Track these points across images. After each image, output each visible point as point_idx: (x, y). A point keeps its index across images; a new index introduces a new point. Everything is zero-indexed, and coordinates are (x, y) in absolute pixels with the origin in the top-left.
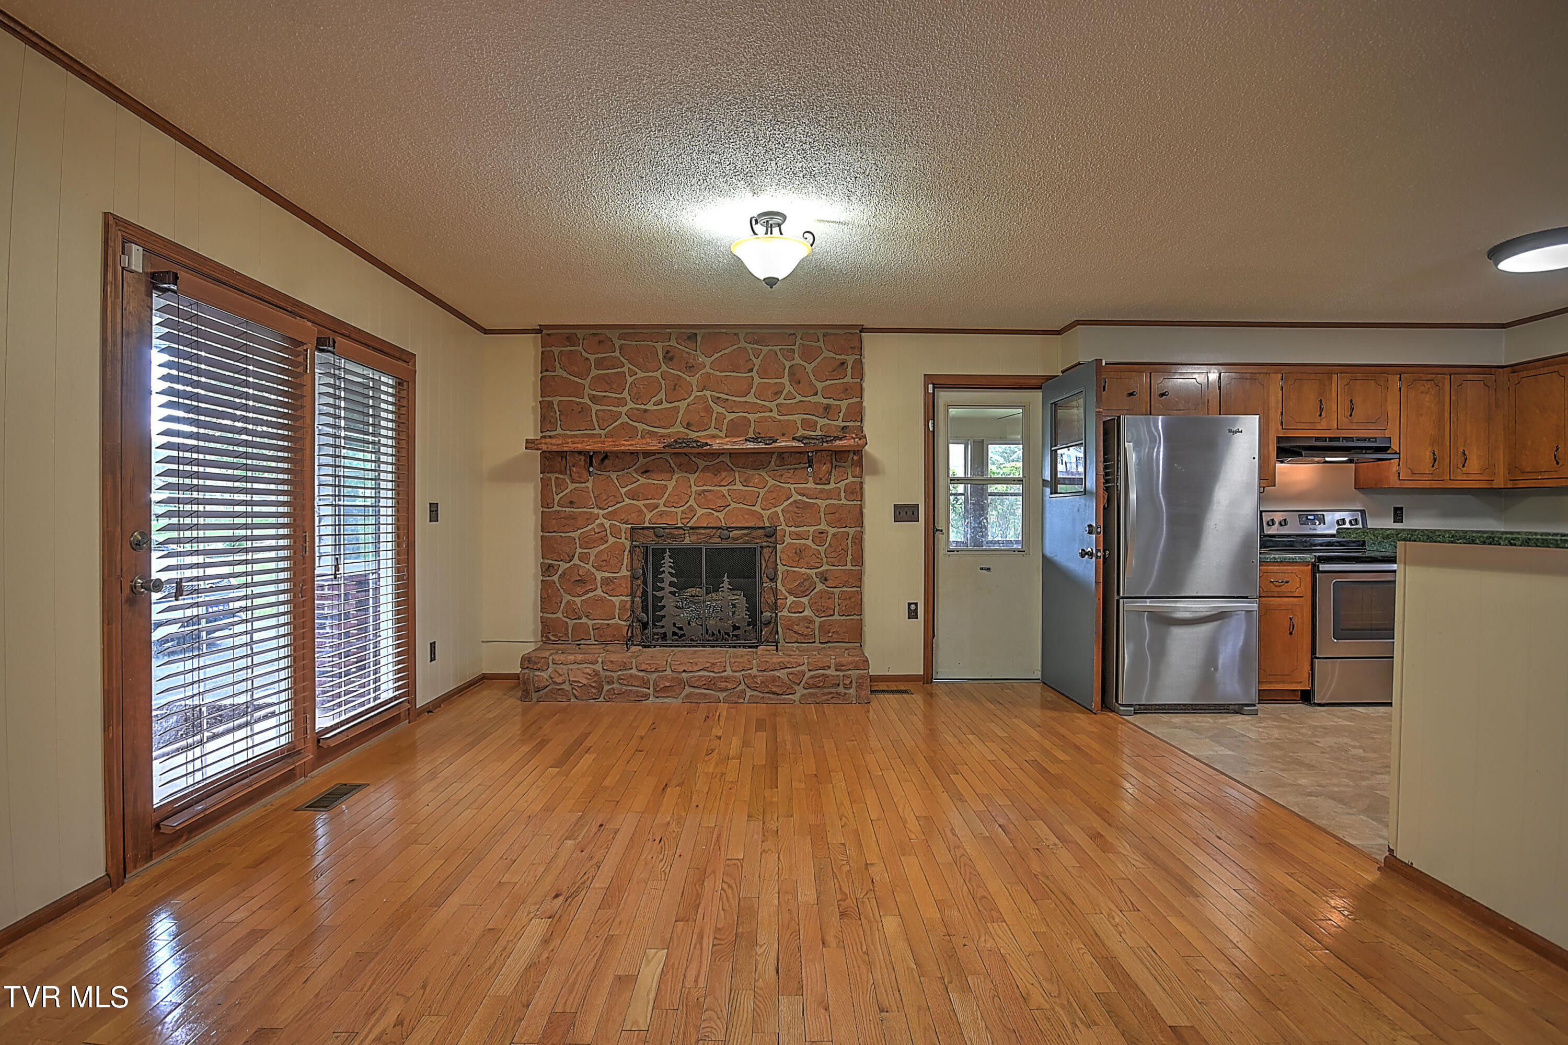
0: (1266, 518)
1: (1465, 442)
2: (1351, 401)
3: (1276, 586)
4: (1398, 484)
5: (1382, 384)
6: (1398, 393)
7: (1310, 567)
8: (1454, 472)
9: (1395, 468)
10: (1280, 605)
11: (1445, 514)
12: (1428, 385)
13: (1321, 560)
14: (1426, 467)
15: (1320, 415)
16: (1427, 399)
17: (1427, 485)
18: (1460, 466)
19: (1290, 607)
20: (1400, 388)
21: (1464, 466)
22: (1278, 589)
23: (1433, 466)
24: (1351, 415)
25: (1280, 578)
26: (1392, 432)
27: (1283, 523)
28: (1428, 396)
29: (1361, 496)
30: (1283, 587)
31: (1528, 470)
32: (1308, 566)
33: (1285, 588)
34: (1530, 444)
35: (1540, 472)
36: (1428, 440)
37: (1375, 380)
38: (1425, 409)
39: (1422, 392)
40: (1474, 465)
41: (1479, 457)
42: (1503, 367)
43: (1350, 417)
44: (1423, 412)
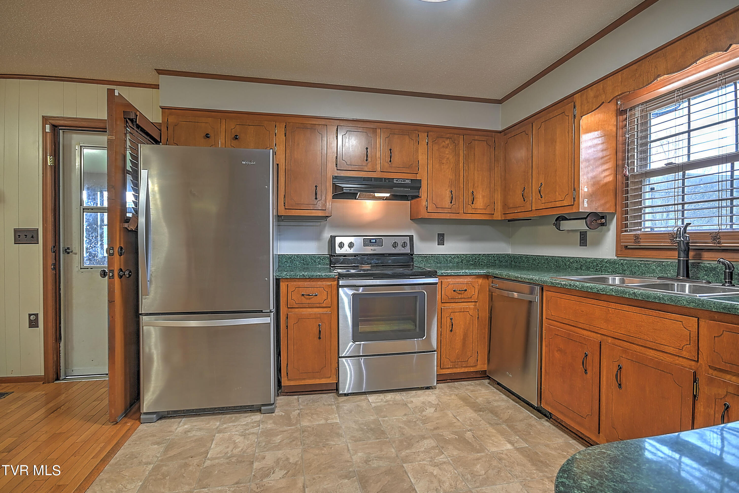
1: (474, 185)
2: (390, 150)
3: (307, 299)
4: (426, 216)
5: (415, 139)
6: (426, 146)
8: (466, 207)
9: (424, 203)
10: (310, 314)
11: (473, 239)
12: (447, 142)
13: (341, 276)
14: (446, 203)
15: (367, 160)
16: (447, 152)
17: (448, 216)
18: (470, 203)
19: (319, 316)
20: (428, 143)
21: (473, 203)
22: (308, 301)
23: (451, 203)
24: (390, 161)
25: (309, 291)
26: (421, 176)
27: (351, 245)
28: (447, 150)
29: (415, 225)
30: (313, 299)
31: (511, 206)
32: (335, 281)
33: (314, 300)
34: (511, 187)
35: (517, 207)
36: (448, 183)
37: (408, 135)
38: (445, 159)
39: (443, 147)
40: (480, 202)
41: (483, 197)
42: (500, 132)
43: (390, 163)
44: (444, 161)
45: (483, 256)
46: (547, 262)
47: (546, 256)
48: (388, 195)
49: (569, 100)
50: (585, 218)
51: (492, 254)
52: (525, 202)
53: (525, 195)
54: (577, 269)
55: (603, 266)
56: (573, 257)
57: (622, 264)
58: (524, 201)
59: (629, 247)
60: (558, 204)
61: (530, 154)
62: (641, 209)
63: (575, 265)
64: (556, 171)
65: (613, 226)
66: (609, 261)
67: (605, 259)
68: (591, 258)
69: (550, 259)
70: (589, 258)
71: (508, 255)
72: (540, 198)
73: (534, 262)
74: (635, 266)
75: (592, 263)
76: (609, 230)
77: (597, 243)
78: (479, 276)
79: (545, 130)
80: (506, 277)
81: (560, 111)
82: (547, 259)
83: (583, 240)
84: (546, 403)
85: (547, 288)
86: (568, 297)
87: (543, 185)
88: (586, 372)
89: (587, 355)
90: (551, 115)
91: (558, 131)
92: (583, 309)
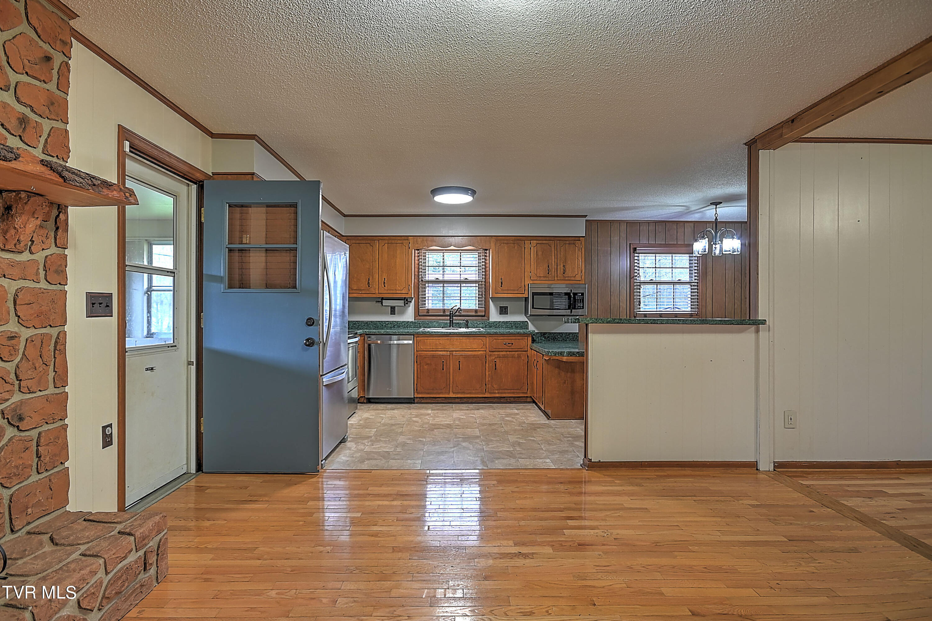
31: (355, 288)
34: (356, 276)
35: (361, 290)
46: (367, 325)
47: (365, 321)
49: (406, 238)
50: (402, 300)
52: (369, 288)
53: (370, 283)
54: (391, 327)
55: (408, 325)
56: (387, 321)
57: (419, 323)
58: (369, 286)
59: (420, 315)
60: (398, 292)
61: (374, 259)
62: (425, 298)
63: (390, 325)
64: (396, 273)
65: (412, 304)
66: (412, 322)
67: (409, 321)
68: (400, 321)
72: (383, 287)
75: (401, 324)
76: (409, 306)
77: (402, 312)
78: (360, 335)
79: (387, 248)
80: (385, 333)
81: (399, 242)
82: (367, 323)
83: (393, 311)
84: (418, 393)
85: (417, 336)
86: (432, 338)
87: (386, 280)
88: (443, 369)
89: (443, 362)
90: (393, 241)
91: (398, 252)
92: (441, 342)
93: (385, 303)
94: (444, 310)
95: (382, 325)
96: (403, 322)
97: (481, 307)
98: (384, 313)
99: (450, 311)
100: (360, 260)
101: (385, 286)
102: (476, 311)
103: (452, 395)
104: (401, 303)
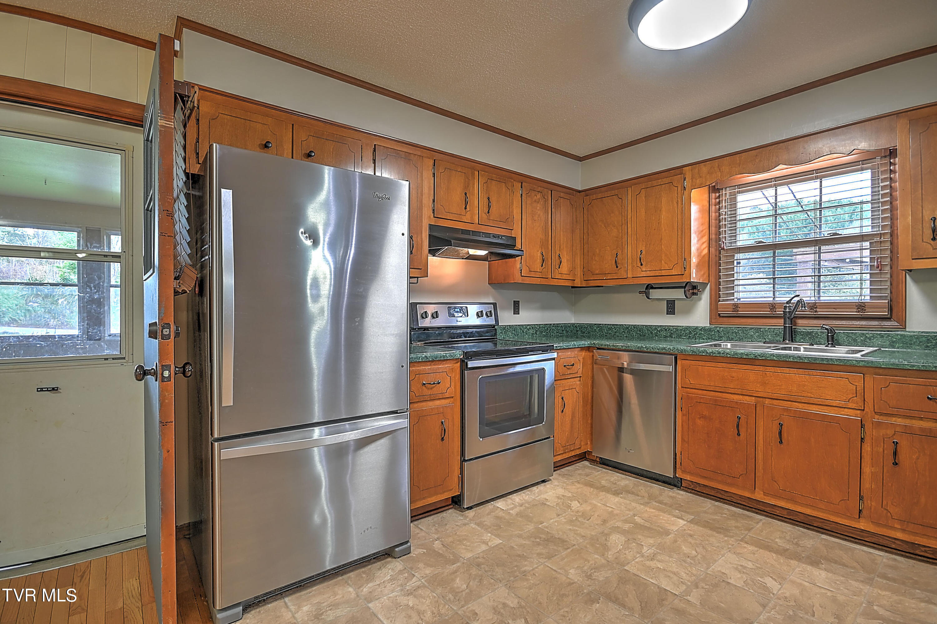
0: (420, 310)
1: (560, 247)
2: (488, 199)
3: (429, 389)
4: (519, 279)
5: (510, 188)
6: (520, 198)
7: (459, 364)
8: (554, 270)
9: (518, 266)
10: (432, 409)
11: (545, 307)
12: (539, 196)
13: (469, 356)
14: (537, 266)
15: (466, 208)
16: (538, 208)
17: (538, 281)
18: (557, 267)
19: (441, 410)
20: (522, 195)
21: (559, 268)
22: (429, 392)
23: (542, 266)
24: (488, 212)
25: (431, 378)
26: (516, 233)
27: (435, 315)
28: (539, 205)
30: (435, 388)
31: (597, 272)
32: (457, 363)
33: (437, 390)
34: (598, 252)
35: (606, 274)
36: (539, 243)
37: (505, 183)
38: (537, 216)
39: (535, 201)
40: (565, 268)
41: (568, 260)
42: (580, 192)
43: (488, 214)
44: (536, 218)
45: (553, 326)
46: (628, 331)
47: (625, 325)
48: (482, 253)
49: (678, 171)
50: (685, 287)
51: (560, 324)
52: (618, 269)
53: (619, 261)
54: (666, 337)
55: (697, 333)
56: (661, 326)
57: (718, 331)
58: (617, 267)
59: (721, 315)
60: (664, 273)
61: (625, 220)
62: (734, 280)
63: (663, 333)
64: (661, 239)
65: (706, 296)
66: (703, 329)
67: (699, 327)
68: (683, 326)
69: (631, 328)
70: (680, 326)
71: (573, 324)
72: (640, 266)
73: (610, 332)
74: (733, 333)
75: (684, 331)
76: (700, 299)
77: (688, 311)
78: (582, 349)
79: (645, 197)
80: (624, 348)
81: (666, 180)
82: (628, 328)
83: (671, 308)
84: (684, 472)
85: (683, 357)
86: (713, 364)
87: (644, 253)
88: (739, 434)
89: (739, 418)
90: (655, 183)
91: (664, 200)
92: (734, 374)
93: (654, 294)
94: (773, 306)
95: (652, 333)
96: (687, 328)
97: (881, 298)
98: (654, 312)
99: (785, 307)
100: (603, 226)
101: (642, 265)
102: (861, 306)
103: (759, 496)
104: (678, 294)
